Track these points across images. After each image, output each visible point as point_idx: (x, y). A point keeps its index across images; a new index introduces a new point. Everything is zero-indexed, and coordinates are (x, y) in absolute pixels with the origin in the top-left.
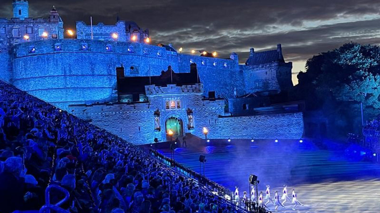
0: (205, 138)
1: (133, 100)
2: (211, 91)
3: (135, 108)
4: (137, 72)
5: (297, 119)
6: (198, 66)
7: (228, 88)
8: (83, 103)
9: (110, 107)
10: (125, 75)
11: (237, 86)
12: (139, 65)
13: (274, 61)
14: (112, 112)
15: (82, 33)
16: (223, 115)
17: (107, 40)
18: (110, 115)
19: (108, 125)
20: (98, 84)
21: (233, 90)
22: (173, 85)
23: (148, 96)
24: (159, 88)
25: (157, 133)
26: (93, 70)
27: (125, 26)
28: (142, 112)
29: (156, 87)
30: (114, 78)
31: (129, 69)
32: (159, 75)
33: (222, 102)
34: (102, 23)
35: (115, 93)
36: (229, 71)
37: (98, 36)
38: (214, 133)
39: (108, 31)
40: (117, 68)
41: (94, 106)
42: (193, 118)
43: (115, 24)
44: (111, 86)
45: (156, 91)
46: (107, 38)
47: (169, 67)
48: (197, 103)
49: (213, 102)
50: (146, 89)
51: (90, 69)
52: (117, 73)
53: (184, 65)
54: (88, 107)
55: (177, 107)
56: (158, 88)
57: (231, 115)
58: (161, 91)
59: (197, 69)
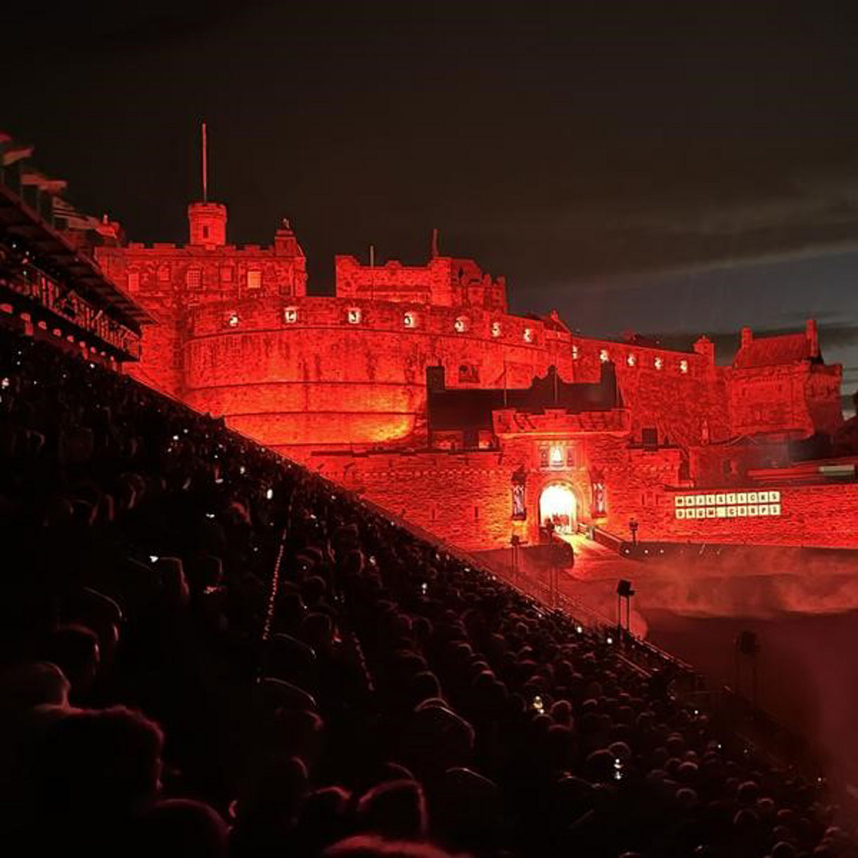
0: (631, 540)
1: (465, 445)
2: (648, 427)
3: (467, 464)
4: (474, 379)
5: (851, 500)
6: (619, 367)
7: (688, 421)
8: (346, 449)
9: (410, 460)
10: (446, 385)
11: (709, 418)
12: (481, 361)
13: (800, 360)
14: (413, 473)
15: (348, 284)
16: (676, 485)
17: (406, 303)
18: (407, 478)
19: (402, 503)
20: (383, 404)
21: (700, 426)
22: (559, 411)
23: (499, 435)
24: (526, 416)
25: (517, 523)
26: (371, 371)
27: (449, 270)
28: (484, 472)
29: (518, 415)
30: (422, 391)
31: (457, 371)
32: (527, 387)
33: (674, 455)
34: (397, 262)
35: (423, 426)
36: (691, 380)
37: (385, 291)
38: (654, 528)
39: (411, 280)
40: (430, 369)
41: (371, 456)
42: (605, 491)
43: (425, 265)
44: (412, 411)
45: (518, 424)
46: (406, 296)
47: (552, 369)
48: (615, 454)
49: (653, 455)
50: (495, 420)
51: (366, 368)
52: (428, 381)
53: (586, 363)
54: (357, 459)
55: (565, 463)
56: (523, 418)
57: (695, 486)
58: (530, 424)
59: (617, 374)
